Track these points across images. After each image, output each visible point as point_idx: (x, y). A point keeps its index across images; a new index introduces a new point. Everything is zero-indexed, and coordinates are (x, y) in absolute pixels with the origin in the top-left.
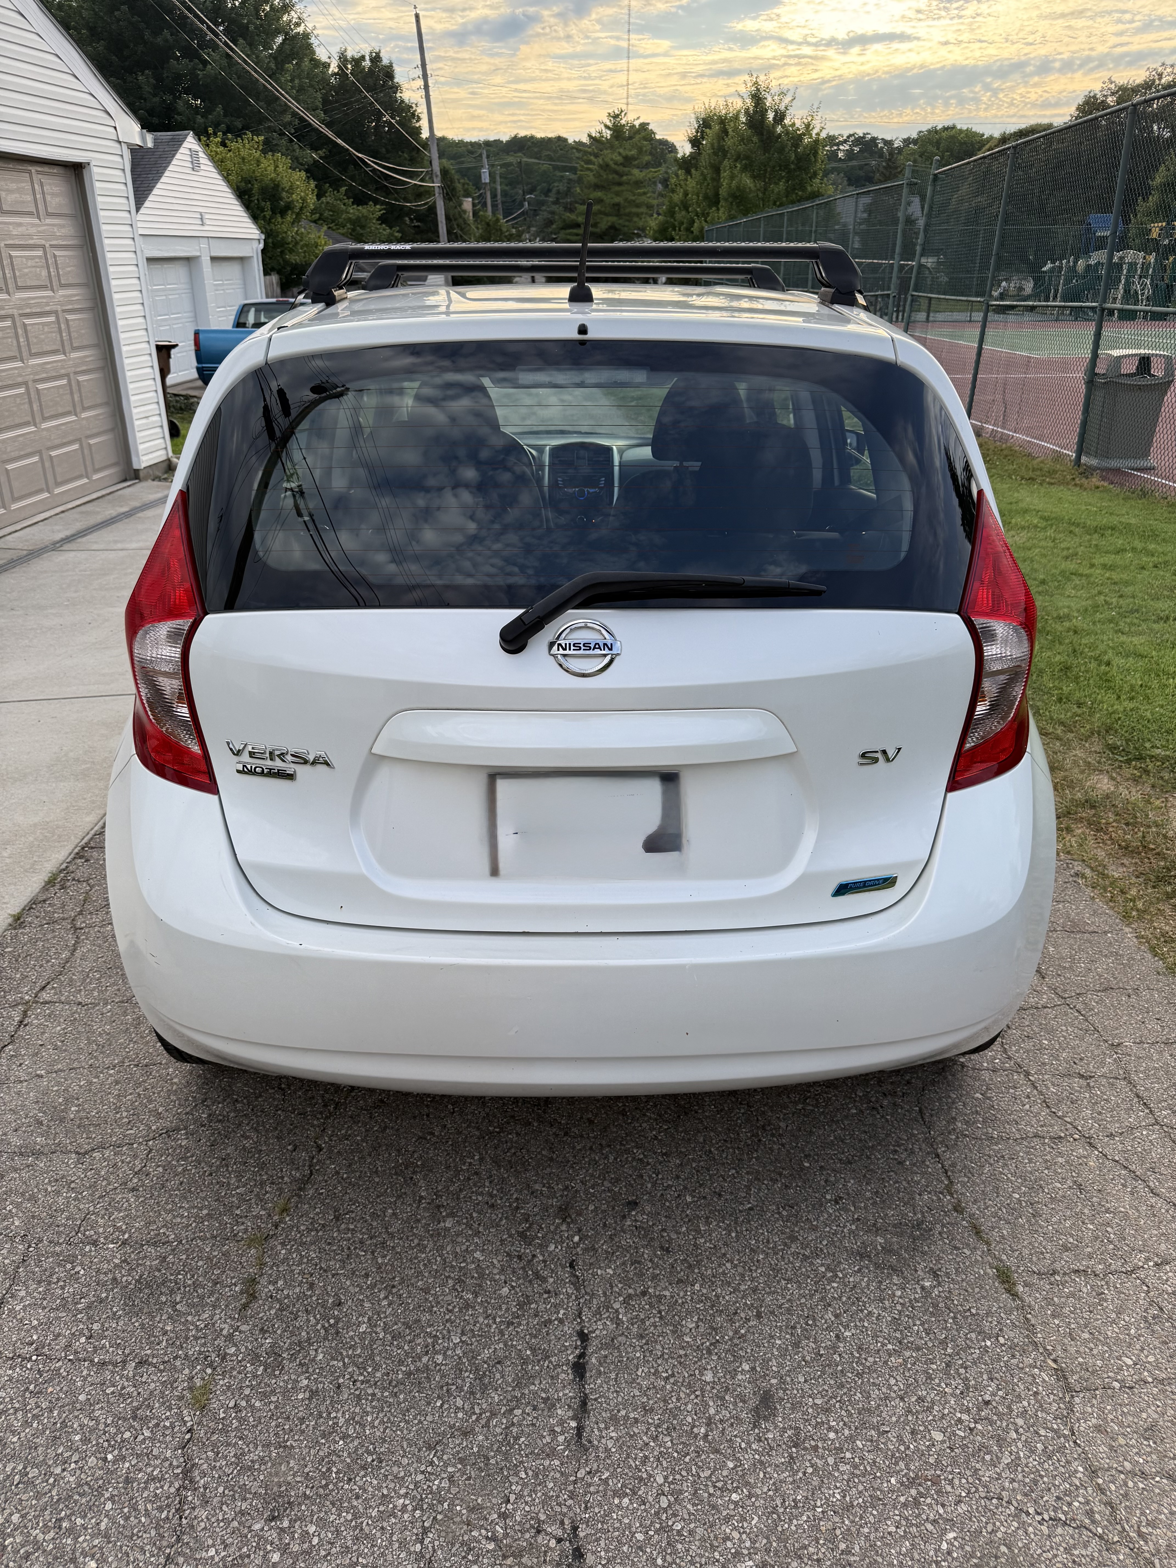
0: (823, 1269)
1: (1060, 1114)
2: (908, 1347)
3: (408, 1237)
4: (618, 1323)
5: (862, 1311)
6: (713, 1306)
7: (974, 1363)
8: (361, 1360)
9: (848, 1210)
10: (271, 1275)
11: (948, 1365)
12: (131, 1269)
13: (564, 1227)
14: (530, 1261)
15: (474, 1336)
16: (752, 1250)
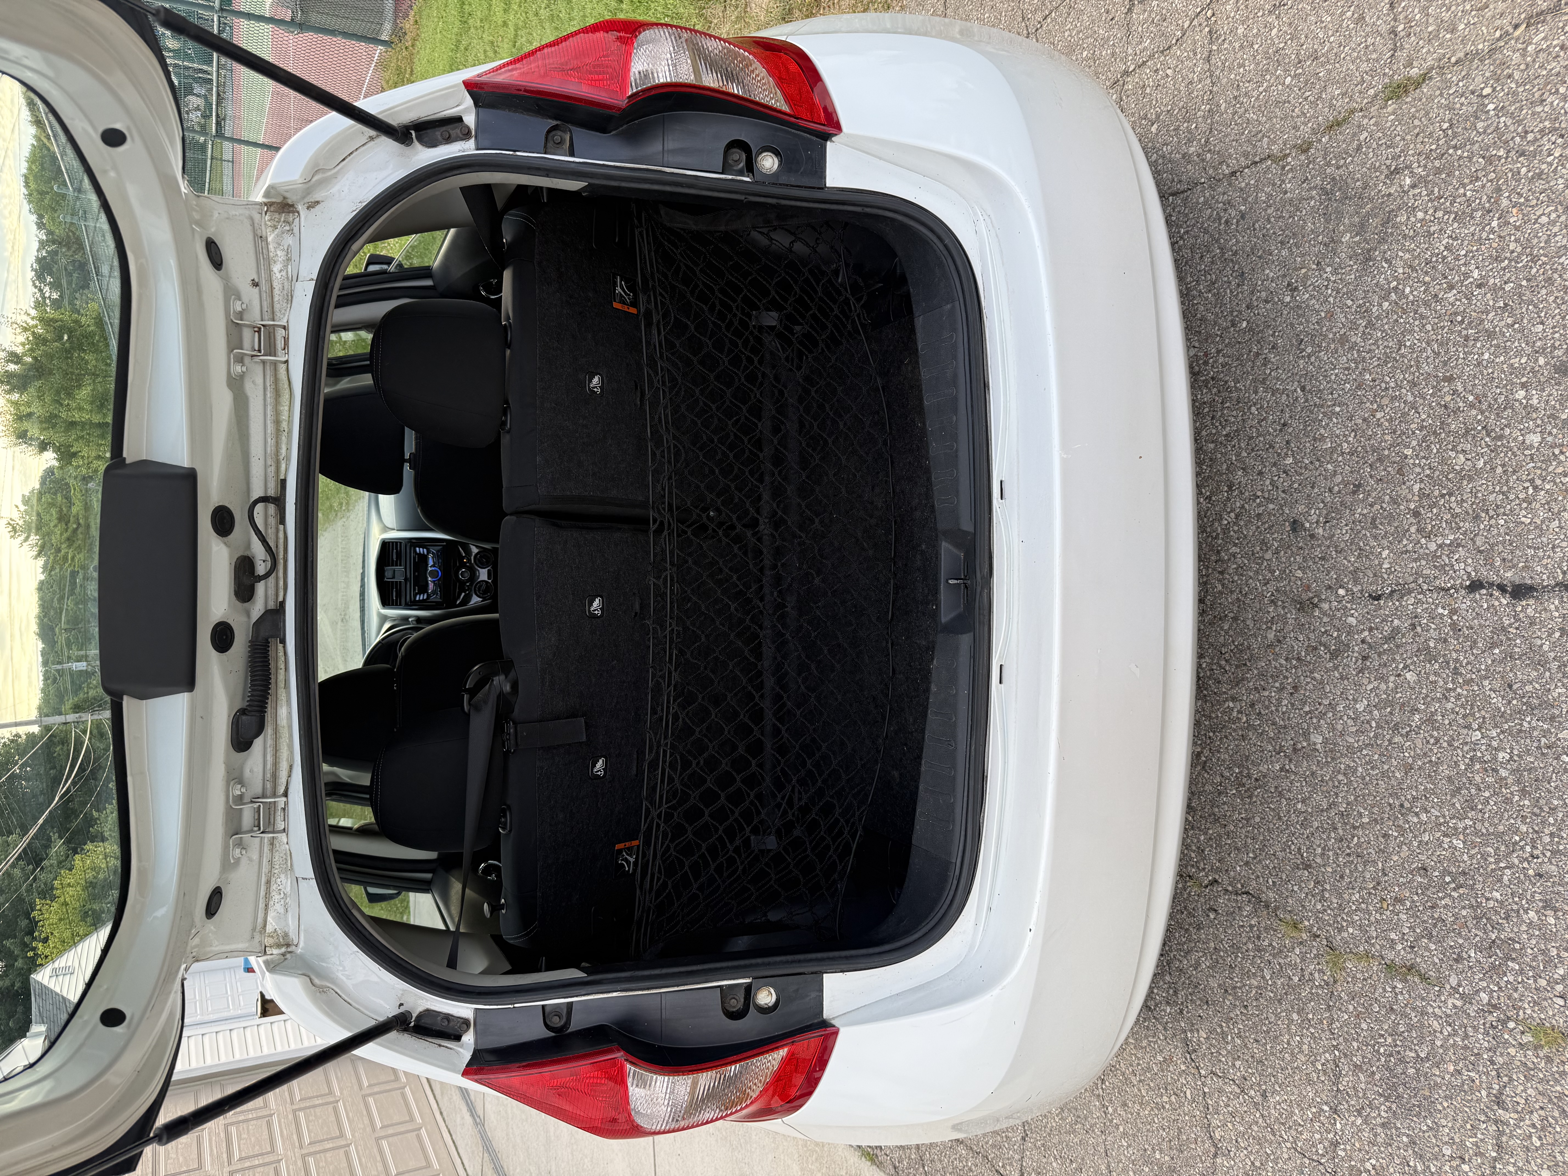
0: (1386, 305)
1: (1179, 33)
2: (1496, 202)
3: (1334, 786)
4: (1456, 545)
5: (1444, 258)
6: (1435, 433)
7: (1519, 122)
8: (1503, 848)
9: (1306, 276)
10: (1382, 946)
11: (1523, 154)
12: (1370, 1105)
13: (1325, 606)
14: (1370, 647)
15: (1473, 715)
16: (1359, 387)
